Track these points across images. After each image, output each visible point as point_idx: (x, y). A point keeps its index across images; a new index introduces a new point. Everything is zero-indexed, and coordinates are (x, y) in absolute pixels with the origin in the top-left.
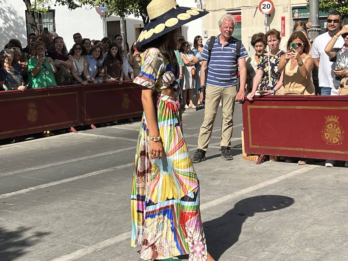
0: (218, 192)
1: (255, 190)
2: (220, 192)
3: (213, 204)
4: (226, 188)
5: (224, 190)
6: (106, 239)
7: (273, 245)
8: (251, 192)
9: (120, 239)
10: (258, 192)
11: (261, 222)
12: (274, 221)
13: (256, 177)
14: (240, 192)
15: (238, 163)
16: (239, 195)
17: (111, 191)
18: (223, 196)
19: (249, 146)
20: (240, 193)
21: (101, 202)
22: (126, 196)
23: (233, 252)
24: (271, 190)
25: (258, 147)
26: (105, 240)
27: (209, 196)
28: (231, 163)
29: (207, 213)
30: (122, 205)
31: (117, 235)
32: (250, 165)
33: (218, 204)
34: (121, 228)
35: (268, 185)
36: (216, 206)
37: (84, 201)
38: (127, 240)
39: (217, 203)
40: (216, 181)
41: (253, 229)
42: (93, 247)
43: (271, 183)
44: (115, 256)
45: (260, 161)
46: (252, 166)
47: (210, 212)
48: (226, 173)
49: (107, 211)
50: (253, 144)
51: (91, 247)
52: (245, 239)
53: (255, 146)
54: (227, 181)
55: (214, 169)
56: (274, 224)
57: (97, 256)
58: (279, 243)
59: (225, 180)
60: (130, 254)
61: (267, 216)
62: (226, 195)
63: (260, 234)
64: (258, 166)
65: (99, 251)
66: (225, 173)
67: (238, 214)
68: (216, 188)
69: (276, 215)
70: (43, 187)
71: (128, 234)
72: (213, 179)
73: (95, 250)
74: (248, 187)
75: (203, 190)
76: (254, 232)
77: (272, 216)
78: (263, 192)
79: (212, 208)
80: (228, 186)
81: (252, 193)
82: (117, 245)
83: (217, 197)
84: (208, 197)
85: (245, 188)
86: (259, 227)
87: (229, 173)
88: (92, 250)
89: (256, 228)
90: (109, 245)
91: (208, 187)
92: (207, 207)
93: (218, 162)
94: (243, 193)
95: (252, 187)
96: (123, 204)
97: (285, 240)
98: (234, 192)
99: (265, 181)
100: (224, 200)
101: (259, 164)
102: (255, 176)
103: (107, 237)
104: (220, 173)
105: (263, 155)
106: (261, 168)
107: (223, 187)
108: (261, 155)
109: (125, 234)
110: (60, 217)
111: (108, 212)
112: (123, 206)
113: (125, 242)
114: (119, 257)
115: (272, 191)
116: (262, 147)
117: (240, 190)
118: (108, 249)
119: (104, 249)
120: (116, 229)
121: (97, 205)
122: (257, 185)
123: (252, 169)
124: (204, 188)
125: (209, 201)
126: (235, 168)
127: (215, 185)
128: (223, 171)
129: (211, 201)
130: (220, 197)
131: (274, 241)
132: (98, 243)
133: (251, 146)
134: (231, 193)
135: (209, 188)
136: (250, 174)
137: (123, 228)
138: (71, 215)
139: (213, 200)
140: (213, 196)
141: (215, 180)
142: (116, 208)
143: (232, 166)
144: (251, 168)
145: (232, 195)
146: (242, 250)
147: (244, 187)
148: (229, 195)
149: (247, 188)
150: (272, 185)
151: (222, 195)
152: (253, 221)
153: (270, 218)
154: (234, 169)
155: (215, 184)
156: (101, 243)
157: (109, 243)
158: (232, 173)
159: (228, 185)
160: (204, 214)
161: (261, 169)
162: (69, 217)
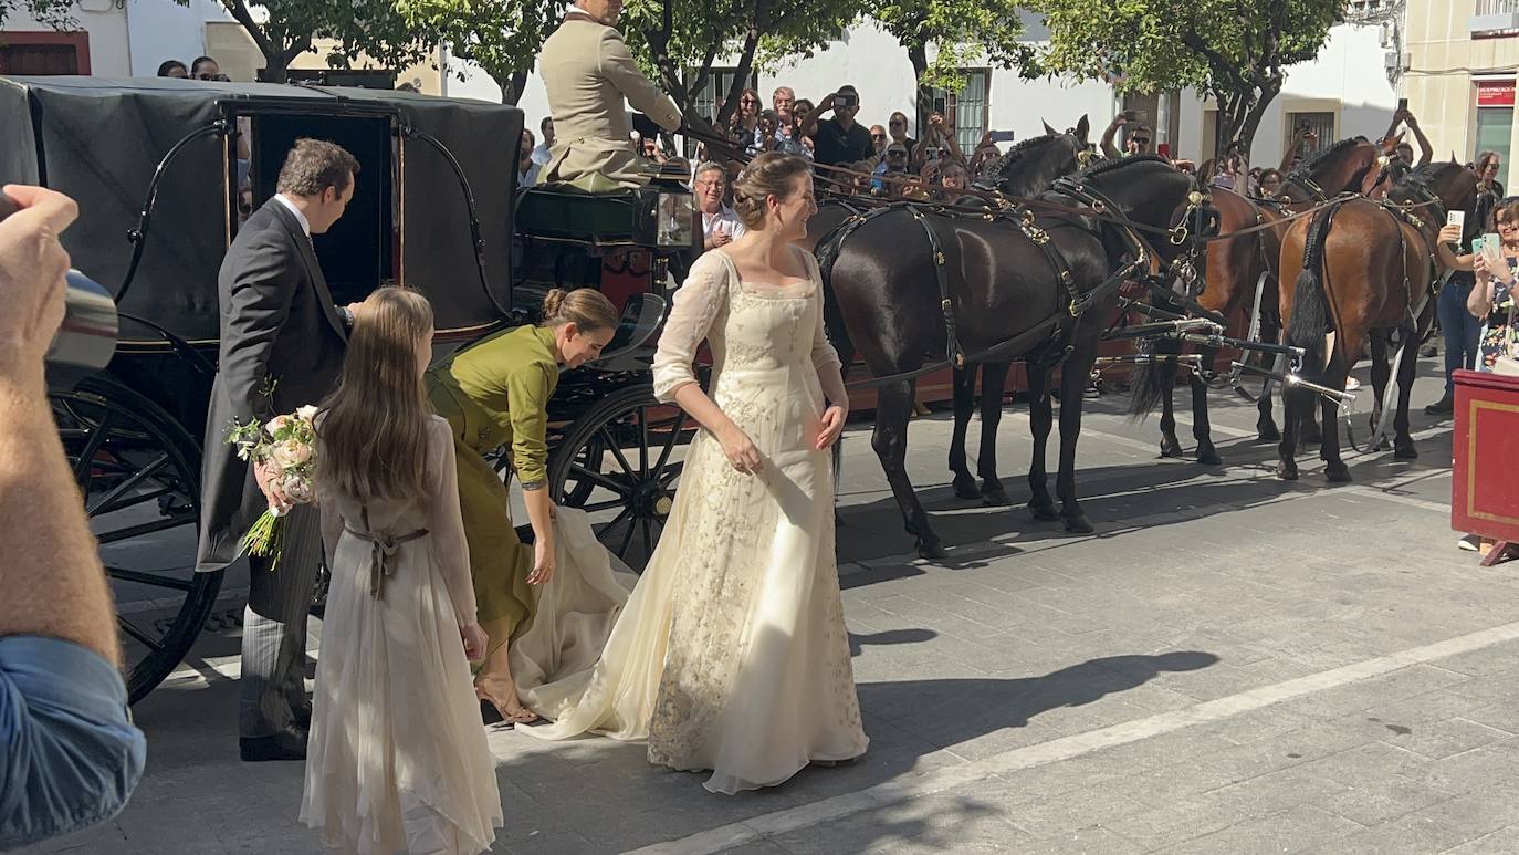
0: (1349, 645)
1: (1459, 655)
2: (1356, 646)
3: (1325, 682)
4: (1375, 634)
5: (1366, 640)
6: (1019, 747)
7: (1470, 843)
8: (1444, 657)
9: (1052, 754)
10: (1465, 660)
11: (1453, 761)
12: (1489, 765)
13: (1470, 611)
14: (1413, 653)
15: (1425, 556)
16: (1406, 663)
17: (1057, 602)
18: (1361, 661)
19: (1466, 513)
20: (1410, 660)
21: (1025, 631)
22: (1093, 623)
23: (1350, 847)
24: (1504, 661)
25: (1491, 517)
26: (1015, 748)
27: (1318, 657)
28: (1408, 554)
29: (1304, 708)
30: (1077, 649)
31: (1047, 740)
32: (1463, 566)
33: (1340, 685)
34: (1062, 720)
35: (1500, 642)
36: (1333, 690)
37: (984, 622)
38: (1070, 759)
39: (1338, 683)
40: (1350, 606)
41: (1423, 780)
42: (982, 767)
43: (1510, 637)
44: (1032, 802)
45: (1492, 558)
46: (1465, 570)
47: (1314, 706)
48: (1385, 586)
49: (1036, 662)
50: (1477, 508)
51: (975, 765)
52: (1392, 811)
53: (1482, 515)
54: (1383, 612)
55: (1354, 566)
56: (1489, 776)
57: (987, 793)
58: (1488, 840)
59: (1376, 609)
60: (1069, 804)
61: (1474, 744)
62: (1368, 660)
63: (1440, 800)
64: (1486, 571)
65: (995, 781)
66: (1380, 586)
67: (1389, 727)
68: (1346, 631)
69: (1503, 745)
70: (891, 564)
71: (1075, 741)
72: (1344, 602)
73: (983, 777)
74: (1438, 641)
75: (1308, 634)
76: (1423, 792)
77: (1489, 746)
78: (1482, 662)
79: (1321, 695)
80: (1382, 630)
81: (1448, 661)
82: (1041, 769)
83: (1342, 661)
84: (1316, 658)
85: (1430, 643)
86: (1440, 777)
87: (1393, 587)
88: (977, 774)
89: (1431, 779)
90: (1022, 766)
91: (1323, 627)
92: (1307, 691)
93: (1371, 544)
94: (1419, 660)
95: (1452, 640)
96: (1079, 646)
97: (1507, 832)
98: (1395, 651)
99: (1495, 626)
100: (1361, 676)
101: (1490, 565)
102: (1468, 605)
103: (1022, 741)
104: (1371, 581)
105: (1505, 543)
106: (1492, 581)
107: (1366, 633)
108: (1499, 542)
109: (1066, 740)
110: (918, 662)
111: (1038, 665)
112: (1078, 652)
113: (1063, 763)
114: (1039, 808)
115: (1507, 663)
116: (1507, 520)
117: (1414, 647)
118: (1017, 779)
119: (1008, 775)
120: (1049, 720)
121: (1013, 638)
122: (1467, 637)
123: (1464, 580)
124: (1312, 626)
125: (1318, 671)
126: (1414, 572)
127: (1343, 622)
128: (1376, 579)
129: (1323, 671)
130: (1349, 664)
131: (1475, 832)
132: (995, 757)
133: (1471, 513)
134: (1385, 653)
135: (1326, 628)
136: (1453, 599)
137: (1067, 721)
138: (944, 658)
139: (1328, 669)
140: (1329, 658)
141: (1349, 604)
142: (1060, 655)
143: (1408, 565)
144: (1465, 576)
145: (1387, 659)
146: (1376, 844)
147: (1426, 638)
148: (1380, 659)
149: (1436, 645)
150: (1511, 642)
151: (1356, 657)
152: (1427, 755)
153: (1482, 754)
154: (1413, 576)
155: (1345, 618)
156: (1002, 757)
157: (1023, 762)
158: (1405, 588)
159: (1382, 626)
160: (1293, 713)
161: (1492, 584)
162: (938, 666)
